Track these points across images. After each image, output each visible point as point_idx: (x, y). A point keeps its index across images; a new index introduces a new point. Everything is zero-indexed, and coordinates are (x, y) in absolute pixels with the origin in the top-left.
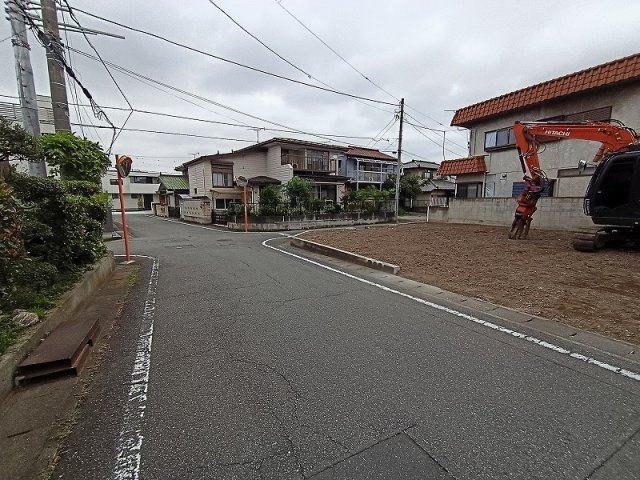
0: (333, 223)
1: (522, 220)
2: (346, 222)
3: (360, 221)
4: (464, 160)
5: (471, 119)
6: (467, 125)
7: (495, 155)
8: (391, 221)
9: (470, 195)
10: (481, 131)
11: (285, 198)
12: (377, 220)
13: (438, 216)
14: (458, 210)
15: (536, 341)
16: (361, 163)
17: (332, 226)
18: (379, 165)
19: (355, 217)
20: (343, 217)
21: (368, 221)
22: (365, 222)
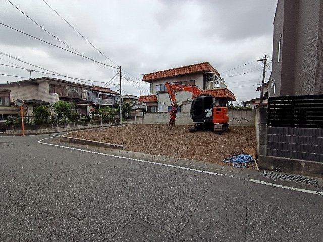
0: (86, 127)
1: (172, 121)
2: (94, 126)
3: (102, 125)
4: (149, 96)
5: (151, 79)
6: (149, 81)
7: (161, 95)
8: (118, 124)
9: (153, 111)
10: (155, 84)
11: (53, 113)
12: (111, 124)
13: (140, 121)
14: (149, 118)
15: (180, 167)
16: (100, 95)
17: (86, 128)
18: (110, 96)
19: (99, 122)
20: (92, 123)
21: (107, 125)
22: (105, 125)
